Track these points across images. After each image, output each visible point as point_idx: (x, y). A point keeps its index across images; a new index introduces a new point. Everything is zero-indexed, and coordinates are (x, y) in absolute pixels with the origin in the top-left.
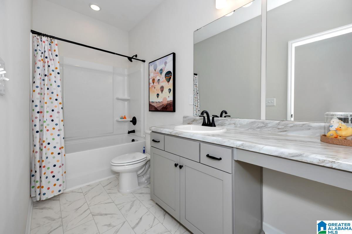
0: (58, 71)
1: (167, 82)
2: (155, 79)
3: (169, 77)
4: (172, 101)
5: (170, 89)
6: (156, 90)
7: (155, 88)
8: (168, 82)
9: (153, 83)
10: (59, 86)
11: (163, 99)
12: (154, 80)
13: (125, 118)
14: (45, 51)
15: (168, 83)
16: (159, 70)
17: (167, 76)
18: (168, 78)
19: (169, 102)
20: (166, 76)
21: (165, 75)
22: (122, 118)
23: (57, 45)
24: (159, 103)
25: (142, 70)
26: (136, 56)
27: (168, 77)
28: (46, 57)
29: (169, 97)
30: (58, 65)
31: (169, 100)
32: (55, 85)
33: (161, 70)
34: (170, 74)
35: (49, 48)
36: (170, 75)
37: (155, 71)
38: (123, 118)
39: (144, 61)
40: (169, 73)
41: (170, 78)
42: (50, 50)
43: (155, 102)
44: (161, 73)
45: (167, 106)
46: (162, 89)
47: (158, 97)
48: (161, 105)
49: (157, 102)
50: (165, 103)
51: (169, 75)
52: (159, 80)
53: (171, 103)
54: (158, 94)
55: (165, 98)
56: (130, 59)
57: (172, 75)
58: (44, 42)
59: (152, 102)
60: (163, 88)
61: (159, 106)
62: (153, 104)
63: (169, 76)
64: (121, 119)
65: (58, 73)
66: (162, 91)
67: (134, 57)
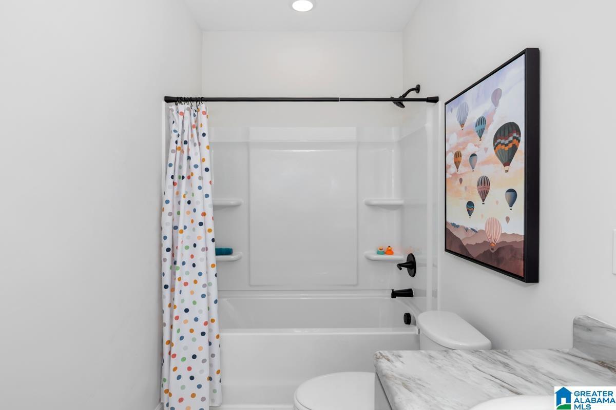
0: (207, 164)
1: (502, 165)
2: (462, 153)
3: (511, 145)
4: (523, 239)
5: (511, 191)
6: (466, 188)
7: (461, 180)
8: (507, 163)
9: (457, 164)
10: (207, 196)
11: (488, 224)
12: (458, 155)
13: (389, 251)
14: (183, 131)
15: (507, 168)
16: (475, 121)
17: (503, 141)
18: (507, 148)
19: (509, 240)
20: (499, 141)
21: (496, 138)
22: (381, 252)
23: (204, 113)
24: (474, 233)
25: (429, 125)
26: (417, 89)
27: (506, 145)
28: (186, 142)
29: (508, 219)
30: (206, 154)
31: (509, 233)
32: (199, 195)
33: (482, 121)
34: (515, 135)
35: (193, 123)
36: (514, 138)
37: (462, 125)
38: (385, 253)
39: (435, 100)
40: (509, 129)
41: (514, 149)
42: (193, 126)
43: (462, 226)
44: (481, 133)
45: (499, 249)
46: (484, 186)
47: (470, 212)
48: (481, 242)
49: (467, 230)
50: (495, 238)
51: (511, 138)
52: (474, 155)
53: (515, 246)
54: (470, 205)
55: (493, 223)
56: (400, 102)
57: (522, 139)
58: (182, 114)
59: (453, 225)
60: (489, 184)
61: (474, 243)
62: (456, 233)
63: (510, 142)
64: (378, 253)
65: (207, 170)
66: (484, 195)
67: (412, 95)
